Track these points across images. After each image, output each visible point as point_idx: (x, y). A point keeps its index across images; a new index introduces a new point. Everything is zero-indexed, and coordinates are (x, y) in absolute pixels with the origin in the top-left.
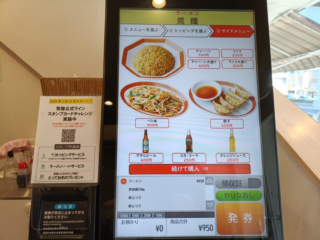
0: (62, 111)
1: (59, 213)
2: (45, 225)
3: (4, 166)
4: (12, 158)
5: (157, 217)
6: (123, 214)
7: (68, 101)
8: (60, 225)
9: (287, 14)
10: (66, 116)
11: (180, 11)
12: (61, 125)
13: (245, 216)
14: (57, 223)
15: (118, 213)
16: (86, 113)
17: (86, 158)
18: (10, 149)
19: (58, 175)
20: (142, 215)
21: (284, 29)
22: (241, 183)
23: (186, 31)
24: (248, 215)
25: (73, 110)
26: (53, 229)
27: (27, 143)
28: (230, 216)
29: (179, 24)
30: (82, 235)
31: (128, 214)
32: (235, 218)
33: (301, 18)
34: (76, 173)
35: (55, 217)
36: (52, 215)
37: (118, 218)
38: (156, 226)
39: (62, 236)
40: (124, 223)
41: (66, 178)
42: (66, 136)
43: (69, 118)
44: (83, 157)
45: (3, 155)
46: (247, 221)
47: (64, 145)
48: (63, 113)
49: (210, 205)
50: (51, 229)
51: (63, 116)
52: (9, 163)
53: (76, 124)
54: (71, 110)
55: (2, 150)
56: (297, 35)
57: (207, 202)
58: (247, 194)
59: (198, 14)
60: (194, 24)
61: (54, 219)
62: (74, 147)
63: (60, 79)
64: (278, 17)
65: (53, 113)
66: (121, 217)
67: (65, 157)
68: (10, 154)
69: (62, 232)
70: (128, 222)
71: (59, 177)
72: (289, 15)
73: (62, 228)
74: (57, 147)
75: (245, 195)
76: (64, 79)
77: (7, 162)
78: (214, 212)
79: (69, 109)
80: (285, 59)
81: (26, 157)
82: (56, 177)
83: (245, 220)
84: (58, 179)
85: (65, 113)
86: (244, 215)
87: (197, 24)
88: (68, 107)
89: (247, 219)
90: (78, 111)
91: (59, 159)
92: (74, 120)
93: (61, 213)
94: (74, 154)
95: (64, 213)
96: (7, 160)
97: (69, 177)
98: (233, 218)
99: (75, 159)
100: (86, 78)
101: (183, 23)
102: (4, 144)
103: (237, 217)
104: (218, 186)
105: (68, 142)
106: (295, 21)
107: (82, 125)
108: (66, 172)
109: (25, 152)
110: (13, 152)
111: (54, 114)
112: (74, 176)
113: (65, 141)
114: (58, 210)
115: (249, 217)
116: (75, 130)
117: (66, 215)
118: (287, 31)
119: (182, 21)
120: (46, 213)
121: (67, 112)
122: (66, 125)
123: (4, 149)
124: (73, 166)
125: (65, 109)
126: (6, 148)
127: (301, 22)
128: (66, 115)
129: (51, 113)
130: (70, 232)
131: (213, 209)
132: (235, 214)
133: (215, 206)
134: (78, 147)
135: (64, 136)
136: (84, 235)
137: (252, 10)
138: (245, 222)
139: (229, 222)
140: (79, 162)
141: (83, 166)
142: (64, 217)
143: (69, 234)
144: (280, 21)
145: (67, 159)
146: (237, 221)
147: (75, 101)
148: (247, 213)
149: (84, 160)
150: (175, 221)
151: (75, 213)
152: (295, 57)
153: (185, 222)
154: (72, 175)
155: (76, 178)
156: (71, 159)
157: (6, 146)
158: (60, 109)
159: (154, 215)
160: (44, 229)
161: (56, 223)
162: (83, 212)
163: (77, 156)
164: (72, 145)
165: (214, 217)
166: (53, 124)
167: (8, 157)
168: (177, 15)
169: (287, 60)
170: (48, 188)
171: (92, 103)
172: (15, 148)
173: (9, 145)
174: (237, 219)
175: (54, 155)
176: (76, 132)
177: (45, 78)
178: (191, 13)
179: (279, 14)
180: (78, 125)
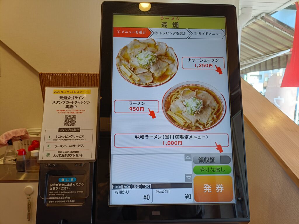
0: (64, 100)
1: (63, 185)
2: (51, 195)
3: (4, 153)
4: (11, 146)
5: (145, 188)
6: (116, 186)
7: (70, 92)
8: (64, 195)
9: (260, 17)
10: (68, 105)
11: (164, 17)
12: (64, 112)
13: (218, 187)
14: (61, 194)
15: (112, 185)
16: (85, 101)
17: (85, 139)
18: (10, 138)
19: (62, 154)
20: (132, 186)
21: (258, 30)
22: (214, 160)
23: (169, 33)
24: (220, 186)
25: (74, 99)
26: (58, 198)
27: (25, 132)
28: (205, 187)
29: (163, 27)
30: (82, 203)
31: (121, 186)
32: (209, 188)
33: (272, 21)
34: (77, 152)
35: (59, 188)
36: (57, 187)
37: (112, 189)
38: (144, 195)
39: (66, 204)
40: (117, 193)
41: (68, 155)
42: (69, 121)
43: (70, 106)
44: (83, 138)
45: (3, 143)
46: (219, 191)
47: (66, 129)
48: (65, 101)
49: (189, 178)
50: (56, 198)
51: (65, 104)
52: (8, 150)
53: (76, 111)
54: (72, 99)
55: (3, 138)
56: (269, 36)
57: (186, 175)
58: (219, 169)
59: (178, 19)
60: (175, 28)
61: (58, 190)
62: (75, 130)
63: (57, 74)
64: (252, 20)
65: (57, 101)
66: (115, 188)
67: (67, 139)
68: (10, 142)
69: (65, 201)
70: (120, 192)
71: (62, 155)
72: (262, 18)
73: (65, 198)
74: (61, 130)
75: (217, 170)
76: (61, 74)
77: (7, 149)
78: (192, 183)
79: (71, 98)
80: (259, 58)
81: (24, 145)
82: (60, 155)
83: (218, 190)
84: (62, 156)
85: (67, 102)
86: (216, 186)
87: (178, 27)
88: (69, 97)
89: (219, 189)
90: (78, 100)
91: (62, 140)
92: (75, 107)
93: (64, 185)
94: (75, 136)
95: (67, 185)
96: (7, 148)
97: (71, 155)
98: (207, 189)
99: (76, 140)
100: (80, 74)
101: (166, 26)
102: (3, 133)
103: (211, 187)
104: (195, 162)
105: (70, 126)
106: (267, 23)
107: (81, 112)
108: (68, 151)
109: (23, 140)
110: (12, 140)
111: (58, 103)
112: (75, 154)
113: (67, 125)
114: (62, 183)
115: (220, 187)
116: (75, 116)
117: (68, 187)
118: (261, 32)
119: (165, 25)
120: (51, 185)
121: (69, 100)
122: (68, 112)
123: (4, 138)
124: (74, 146)
125: (67, 98)
126: (6, 137)
127: (273, 24)
128: (68, 103)
129: (55, 101)
130: (72, 201)
131: (191, 181)
132: (209, 185)
133: (193, 179)
134: (78, 130)
135: (67, 121)
136: (84, 203)
137: (224, 17)
138: (217, 192)
139: (204, 192)
140: (79, 143)
141: (83, 146)
142: (67, 188)
143: (71, 202)
144: (254, 23)
145: (69, 140)
146: (211, 191)
147: (75, 92)
148: (219, 185)
149: (83, 141)
150: (159, 191)
151: (76, 185)
152: (268, 55)
153: (168, 192)
154: (73, 153)
155: (77, 156)
156: (72, 140)
157: (5, 135)
158: (63, 98)
159: (142, 186)
160: (50, 198)
161: (59, 194)
162: (82, 184)
163: (78, 138)
164: (73, 128)
165: (192, 188)
166: (57, 111)
167: (8, 145)
168: (162, 20)
169: (260, 58)
170: (53, 164)
171: (90, 93)
172: (14, 137)
173: (8, 134)
174: (210, 189)
175: (58, 137)
176: (77, 117)
177: (43, 74)
178: (173, 19)
179: (253, 17)
180: (79, 112)
